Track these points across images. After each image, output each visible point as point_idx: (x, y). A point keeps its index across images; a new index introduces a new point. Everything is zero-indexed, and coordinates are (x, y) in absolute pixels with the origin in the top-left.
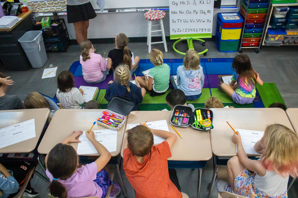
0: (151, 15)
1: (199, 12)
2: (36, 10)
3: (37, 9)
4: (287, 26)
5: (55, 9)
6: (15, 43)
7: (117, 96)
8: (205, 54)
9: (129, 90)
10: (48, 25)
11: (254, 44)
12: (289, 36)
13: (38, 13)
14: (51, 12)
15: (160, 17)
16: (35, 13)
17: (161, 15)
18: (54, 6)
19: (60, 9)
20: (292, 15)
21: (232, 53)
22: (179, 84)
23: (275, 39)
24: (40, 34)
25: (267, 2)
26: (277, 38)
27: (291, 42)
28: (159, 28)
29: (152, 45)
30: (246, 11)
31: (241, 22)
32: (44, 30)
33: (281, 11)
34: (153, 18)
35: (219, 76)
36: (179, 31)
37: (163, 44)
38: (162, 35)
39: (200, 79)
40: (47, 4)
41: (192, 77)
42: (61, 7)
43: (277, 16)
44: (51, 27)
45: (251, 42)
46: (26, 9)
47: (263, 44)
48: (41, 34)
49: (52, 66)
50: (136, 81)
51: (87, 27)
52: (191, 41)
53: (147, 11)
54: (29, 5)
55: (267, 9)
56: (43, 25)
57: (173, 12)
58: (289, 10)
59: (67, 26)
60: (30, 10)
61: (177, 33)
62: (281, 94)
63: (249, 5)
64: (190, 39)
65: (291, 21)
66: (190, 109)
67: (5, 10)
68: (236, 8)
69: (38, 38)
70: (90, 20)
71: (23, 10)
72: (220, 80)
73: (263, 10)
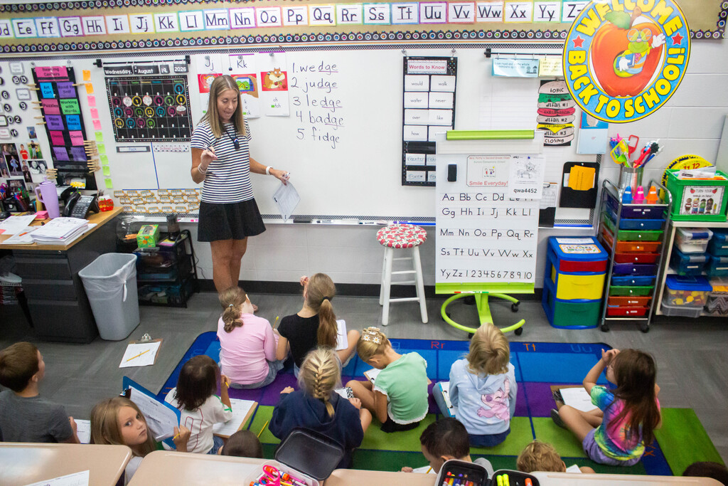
0: (394, 236)
1: (504, 234)
2: (131, 208)
3: (132, 205)
4: (712, 273)
5: (174, 209)
6: (71, 278)
7: (303, 430)
8: (518, 332)
9: (331, 411)
10: (152, 244)
11: (636, 312)
12: (719, 296)
13: (132, 213)
14: (164, 214)
15: (413, 240)
16: (126, 214)
17: (418, 235)
18: (171, 203)
19: (185, 208)
20: (720, 248)
21: (582, 331)
22: (455, 405)
23: (685, 300)
24: (130, 262)
25: (661, 218)
26: (690, 299)
27: (723, 309)
28: (411, 265)
29: (391, 304)
30: (613, 234)
31: (604, 258)
32: (142, 253)
33: (695, 237)
34: (396, 243)
35: (554, 388)
36: (457, 274)
37: (418, 303)
38: (417, 282)
39: (506, 395)
40: (156, 195)
41: (487, 392)
42: (186, 205)
43: (686, 249)
44: (158, 248)
45: (628, 307)
46: (109, 205)
47: (658, 312)
48: (133, 263)
49: (148, 338)
50: (348, 391)
51: (242, 254)
52: (485, 300)
53: (385, 225)
54: (116, 197)
55: (661, 232)
56: (140, 242)
57: (444, 231)
58: (713, 236)
59: (194, 248)
60: (118, 207)
61: (452, 280)
62: (711, 439)
63: (621, 222)
64: (482, 295)
65: (719, 261)
66: (482, 472)
67: (62, 205)
68: (591, 226)
69: (125, 270)
70: (250, 238)
71: (101, 207)
72: (555, 398)
73: (653, 234)
